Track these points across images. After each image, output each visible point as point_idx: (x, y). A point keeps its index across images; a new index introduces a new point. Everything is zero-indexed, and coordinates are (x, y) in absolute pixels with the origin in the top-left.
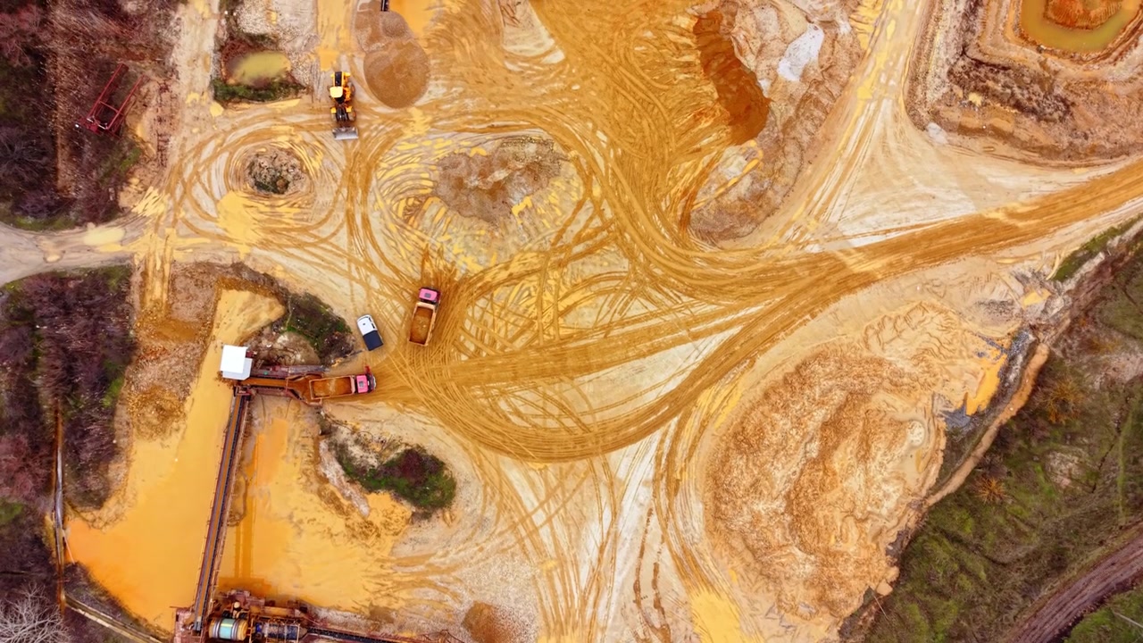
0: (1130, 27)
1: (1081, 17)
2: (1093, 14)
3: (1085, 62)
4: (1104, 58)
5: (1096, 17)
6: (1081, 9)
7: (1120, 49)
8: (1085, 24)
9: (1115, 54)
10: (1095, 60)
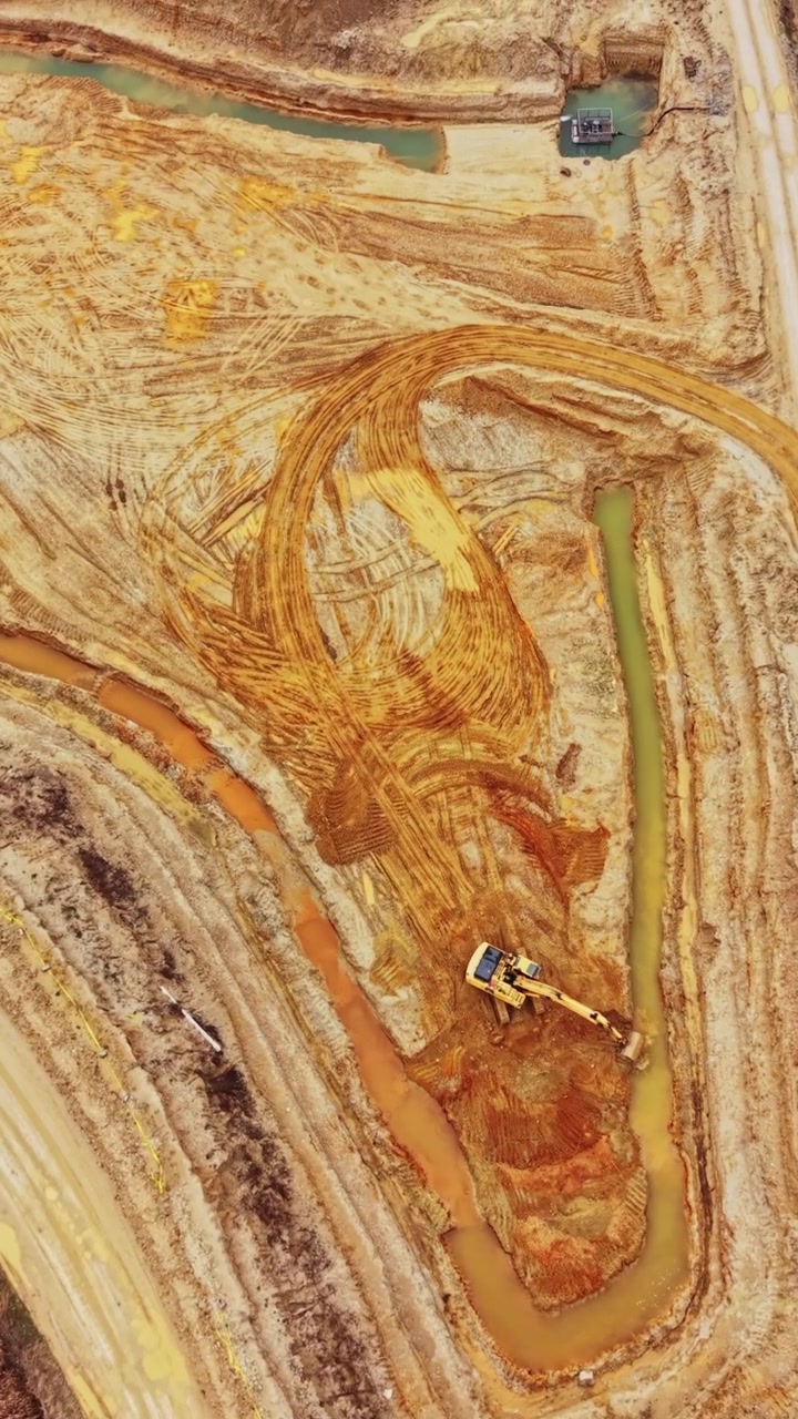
0: (692, 1195)
1: (599, 1256)
2: (613, 1235)
3: (679, 1329)
4: (704, 1290)
5: (624, 1234)
6: (587, 1245)
7: (713, 1251)
8: (617, 1262)
9: (714, 1267)
10: (693, 1308)
